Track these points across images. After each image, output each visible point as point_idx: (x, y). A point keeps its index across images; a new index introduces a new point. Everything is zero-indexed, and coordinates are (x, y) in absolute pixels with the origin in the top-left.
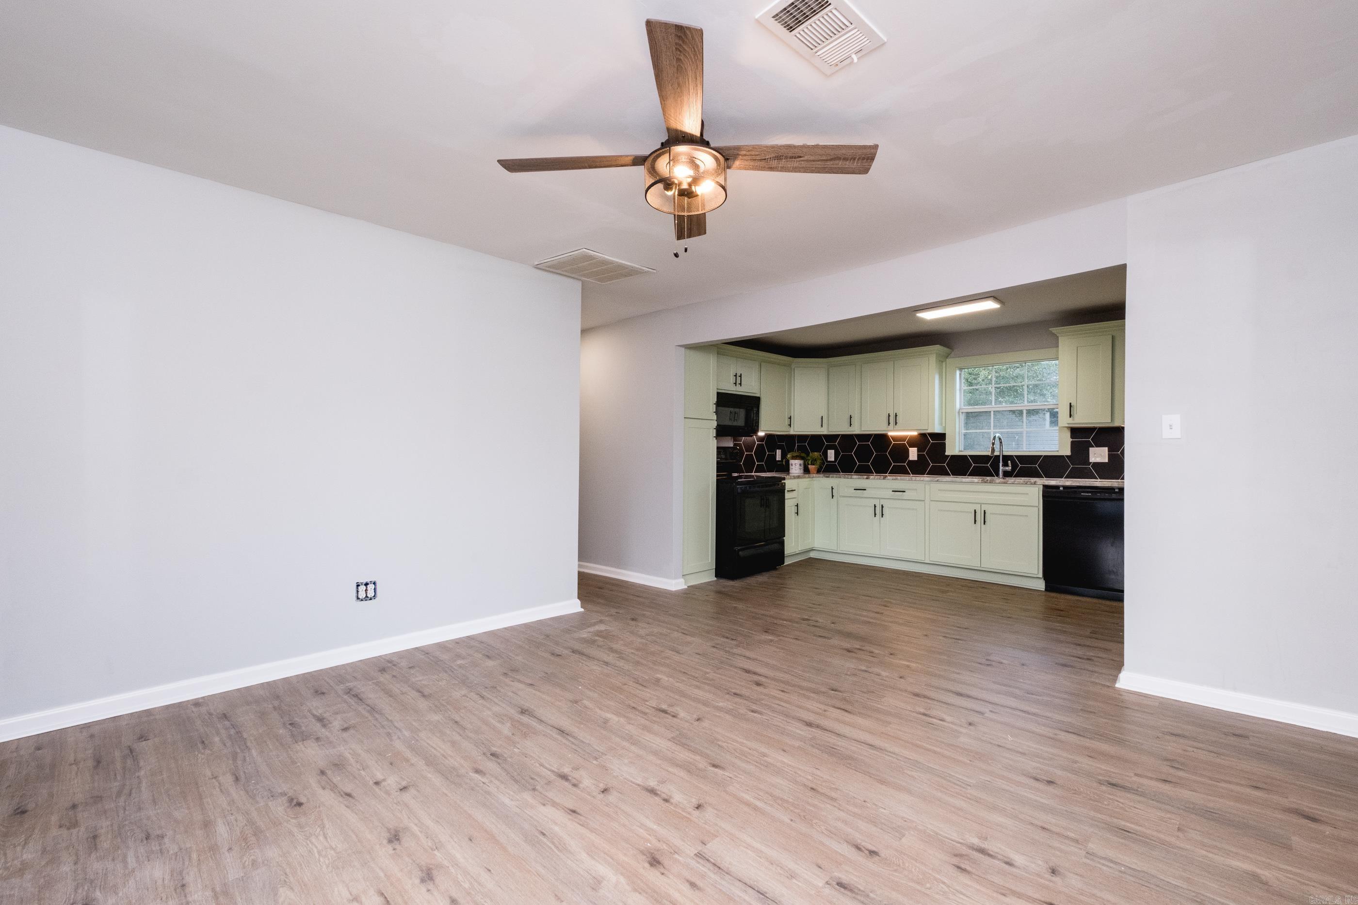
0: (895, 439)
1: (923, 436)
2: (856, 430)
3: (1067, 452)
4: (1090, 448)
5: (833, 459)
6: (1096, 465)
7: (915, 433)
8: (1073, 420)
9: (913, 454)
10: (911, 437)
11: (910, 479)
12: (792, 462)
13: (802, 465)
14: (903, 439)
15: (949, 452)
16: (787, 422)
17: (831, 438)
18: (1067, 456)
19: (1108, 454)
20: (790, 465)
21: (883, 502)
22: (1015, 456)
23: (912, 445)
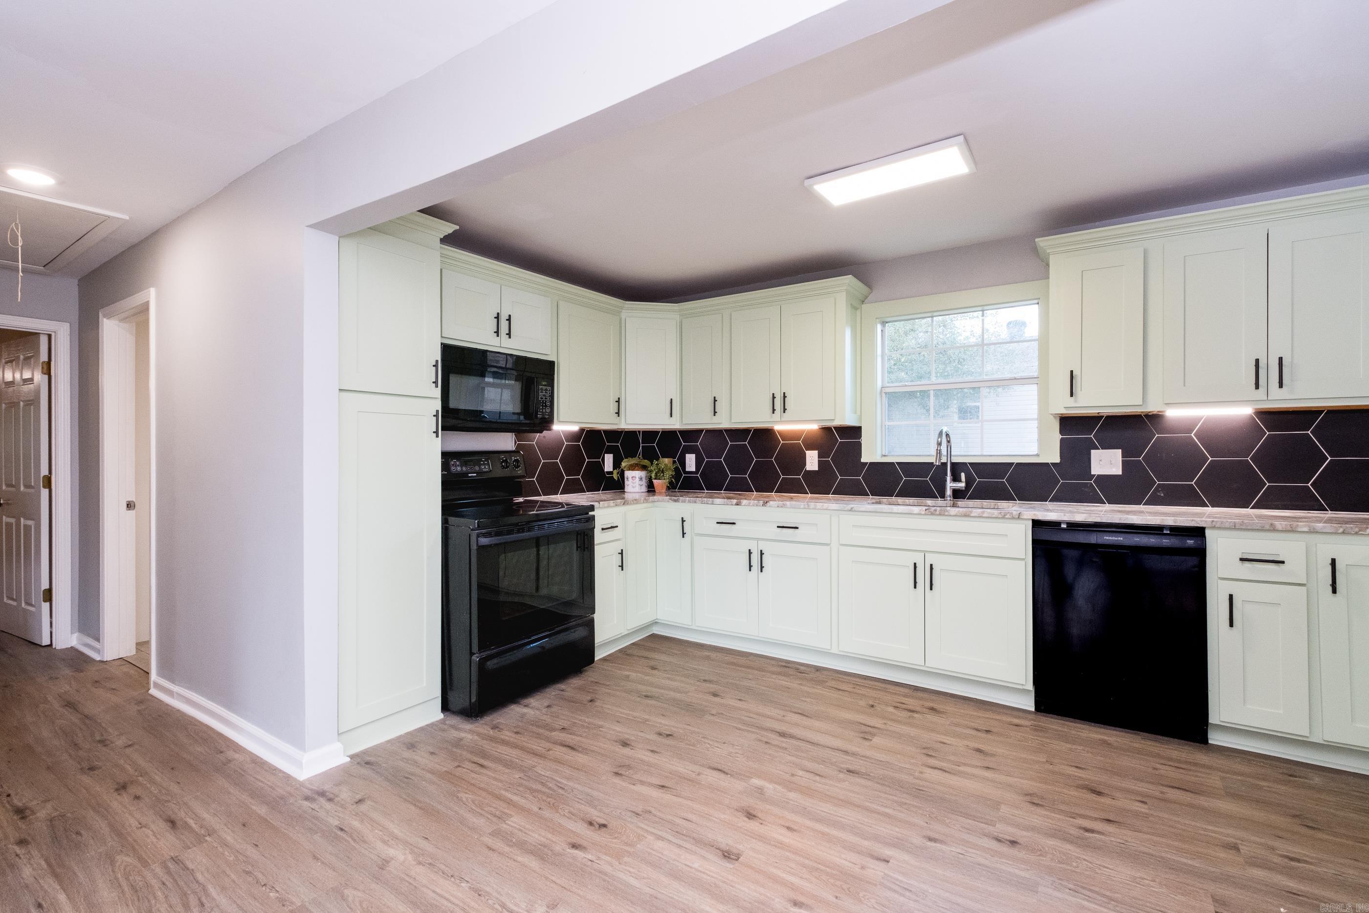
0: (785, 436)
1: (827, 430)
2: (723, 422)
3: (1054, 457)
4: (1093, 452)
5: (693, 469)
6: (1103, 480)
7: (814, 427)
8: (1076, 401)
9: (812, 460)
10: (809, 432)
11: (806, 506)
12: (628, 474)
13: (644, 480)
14: (796, 436)
15: (867, 457)
16: (613, 407)
17: (691, 435)
18: (1054, 464)
19: (1122, 461)
20: (626, 479)
21: (763, 546)
22: (971, 464)
23: (811, 447)
